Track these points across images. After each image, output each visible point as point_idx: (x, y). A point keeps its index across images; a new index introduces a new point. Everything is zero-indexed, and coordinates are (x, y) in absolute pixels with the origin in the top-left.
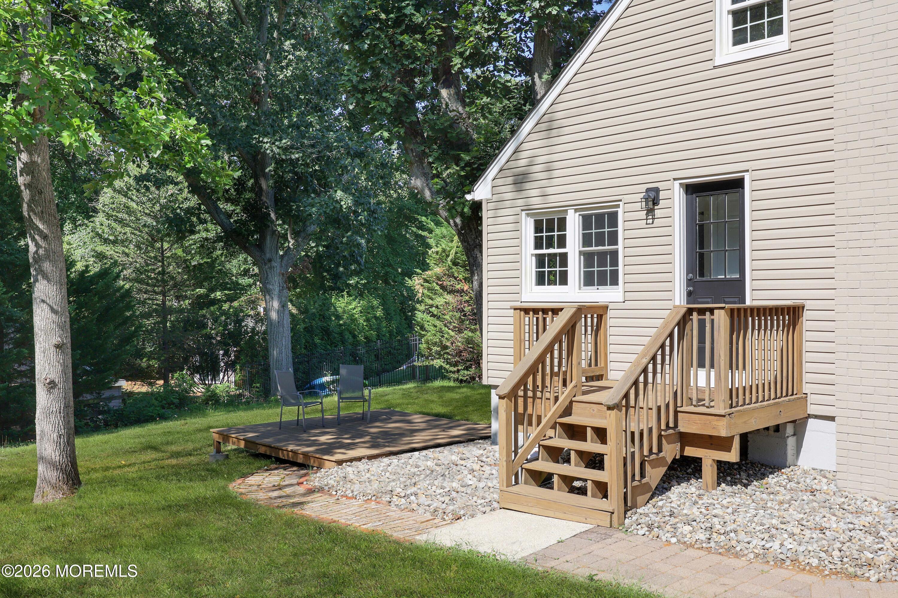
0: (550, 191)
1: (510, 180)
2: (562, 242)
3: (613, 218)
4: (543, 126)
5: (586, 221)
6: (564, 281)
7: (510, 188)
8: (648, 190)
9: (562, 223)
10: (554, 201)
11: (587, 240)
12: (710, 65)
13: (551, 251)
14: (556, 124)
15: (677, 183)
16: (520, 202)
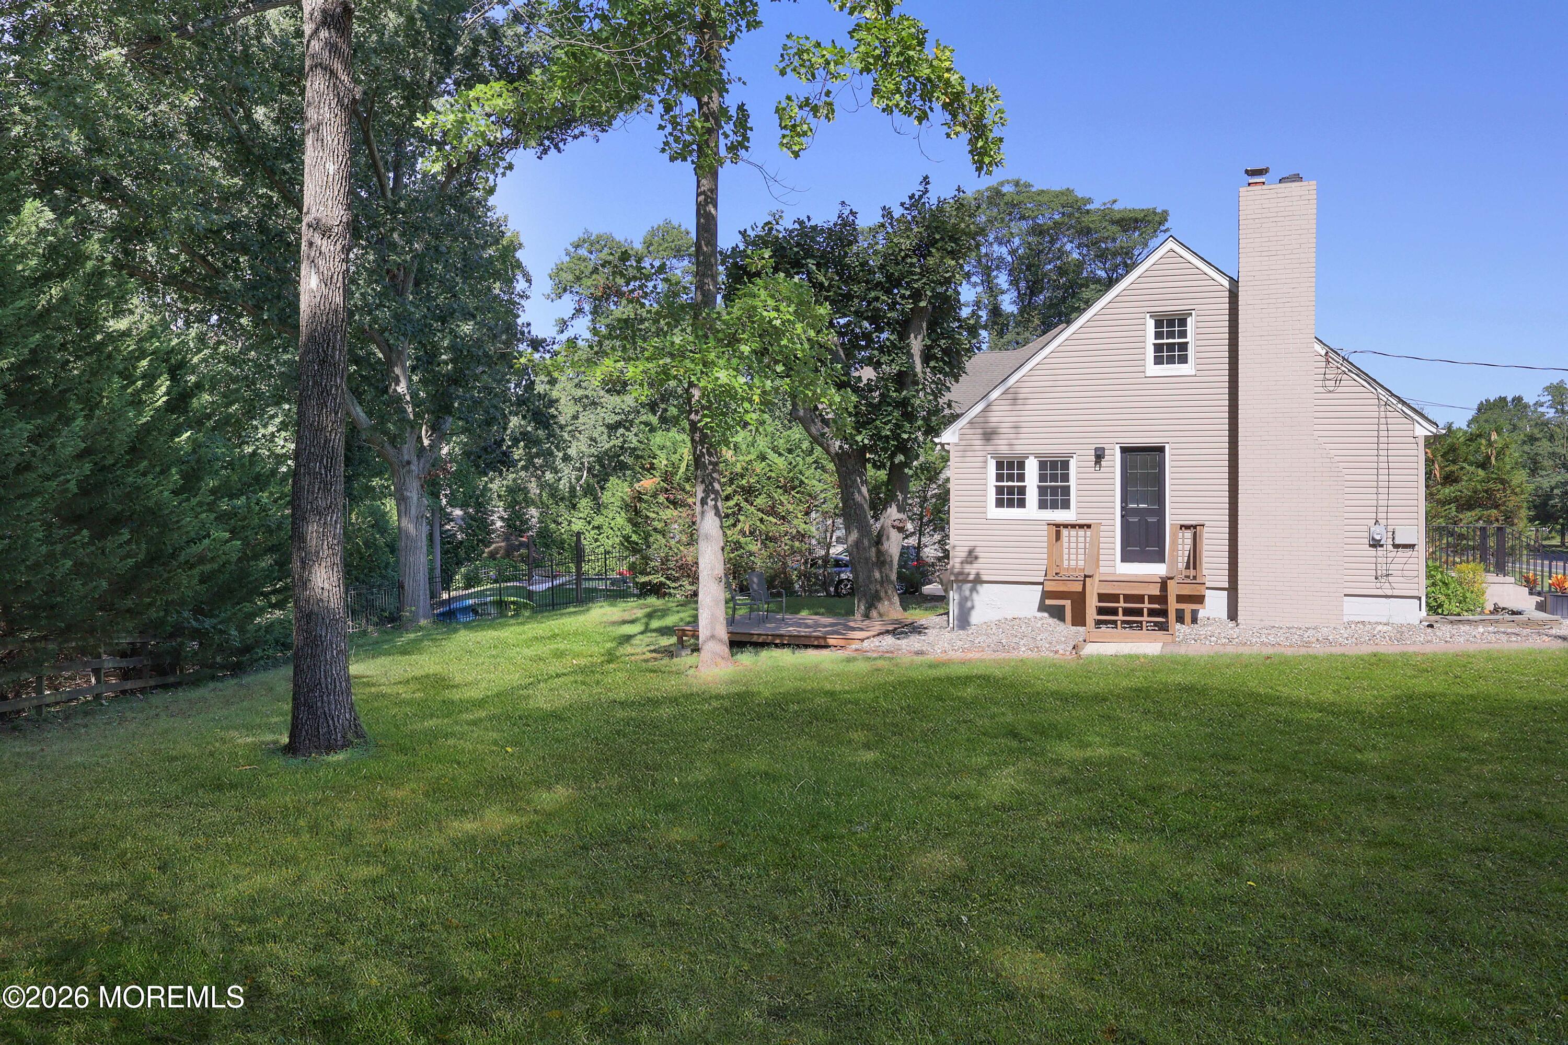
0: (1015, 442)
1: (980, 431)
2: (1021, 478)
3: (1065, 465)
4: (1009, 396)
5: (1042, 465)
6: (1022, 504)
7: (979, 437)
8: (1096, 449)
9: (1021, 465)
10: (1020, 449)
11: (1042, 478)
12: (1142, 375)
13: (1010, 484)
14: (1021, 396)
15: (1118, 447)
16: (989, 448)
